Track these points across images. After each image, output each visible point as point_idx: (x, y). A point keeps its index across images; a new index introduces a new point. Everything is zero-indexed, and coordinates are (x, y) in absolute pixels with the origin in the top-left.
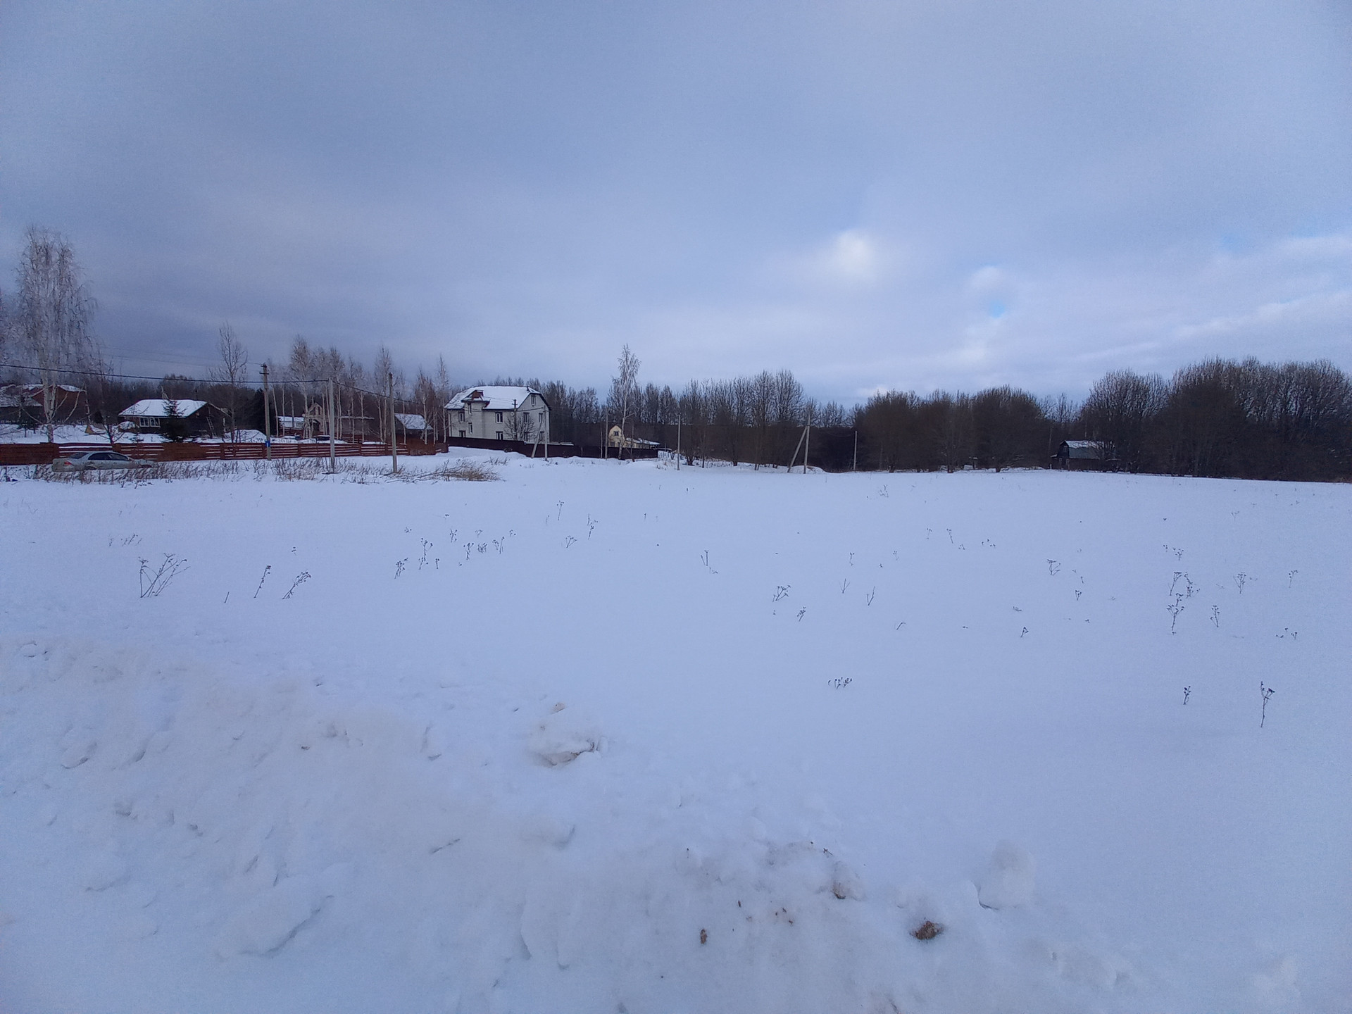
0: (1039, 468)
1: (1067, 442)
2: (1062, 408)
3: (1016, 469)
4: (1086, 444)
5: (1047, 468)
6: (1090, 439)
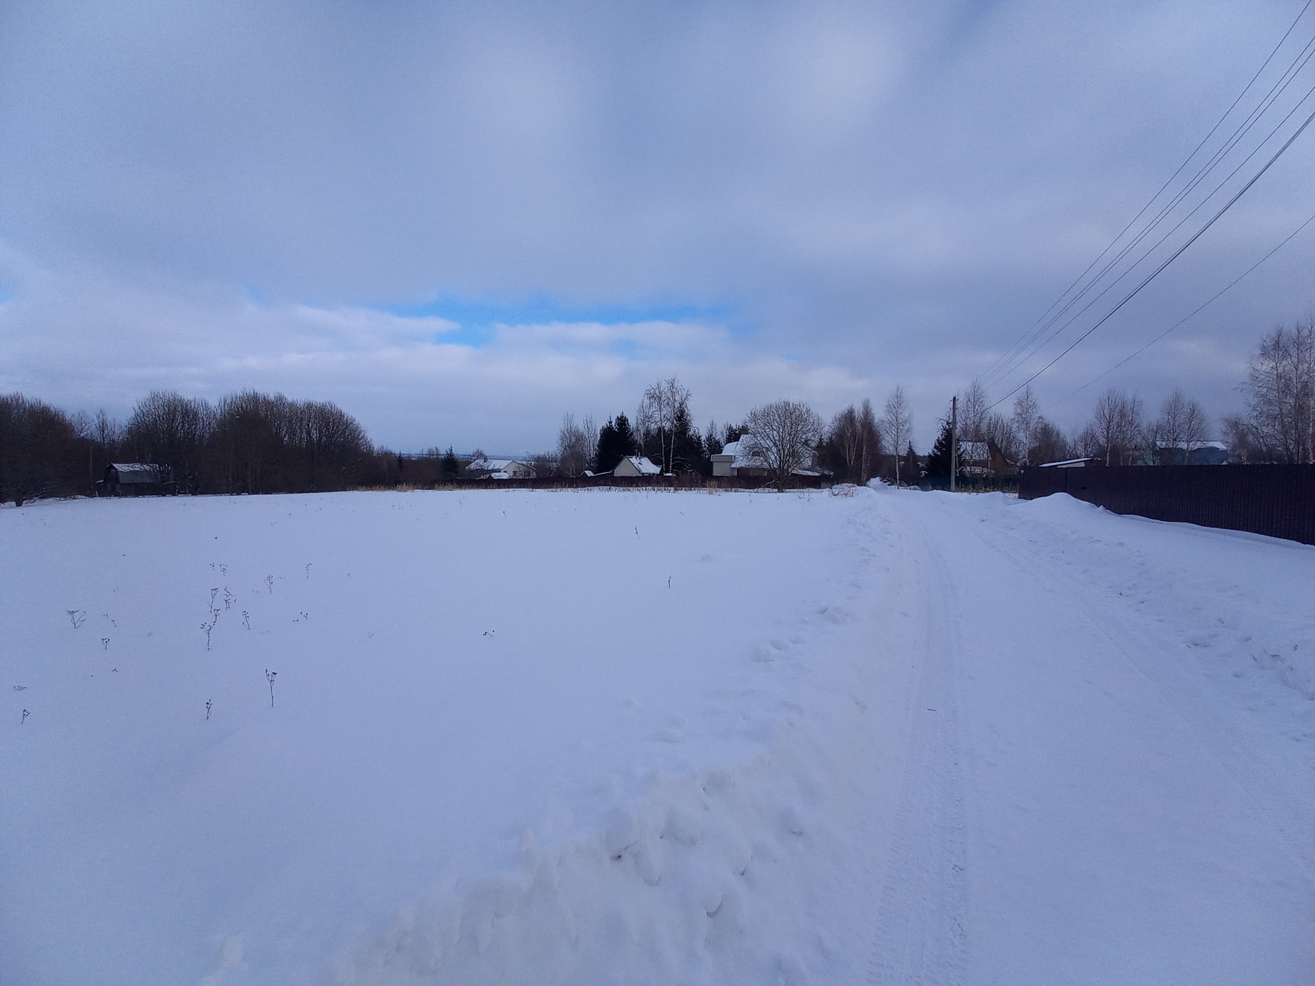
0: (80, 497)
1: (115, 465)
2: (103, 427)
3: (46, 500)
4: (137, 467)
5: (91, 495)
6: (142, 463)
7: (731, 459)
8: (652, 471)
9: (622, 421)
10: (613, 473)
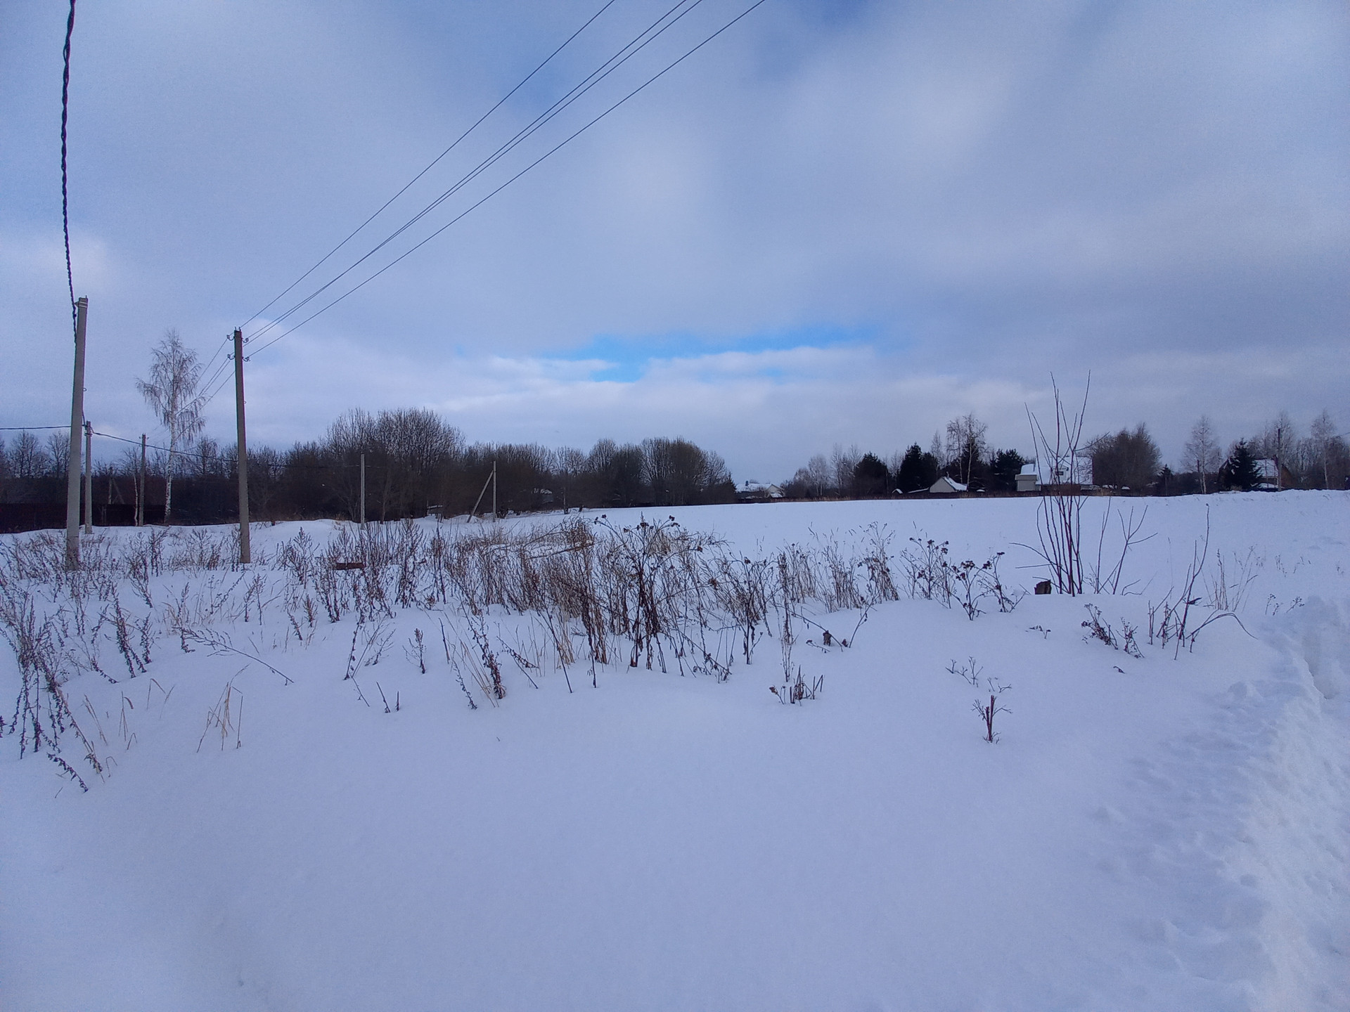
7: (1034, 478)
8: (960, 489)
9: (915, 449)
10: (929, 490)
